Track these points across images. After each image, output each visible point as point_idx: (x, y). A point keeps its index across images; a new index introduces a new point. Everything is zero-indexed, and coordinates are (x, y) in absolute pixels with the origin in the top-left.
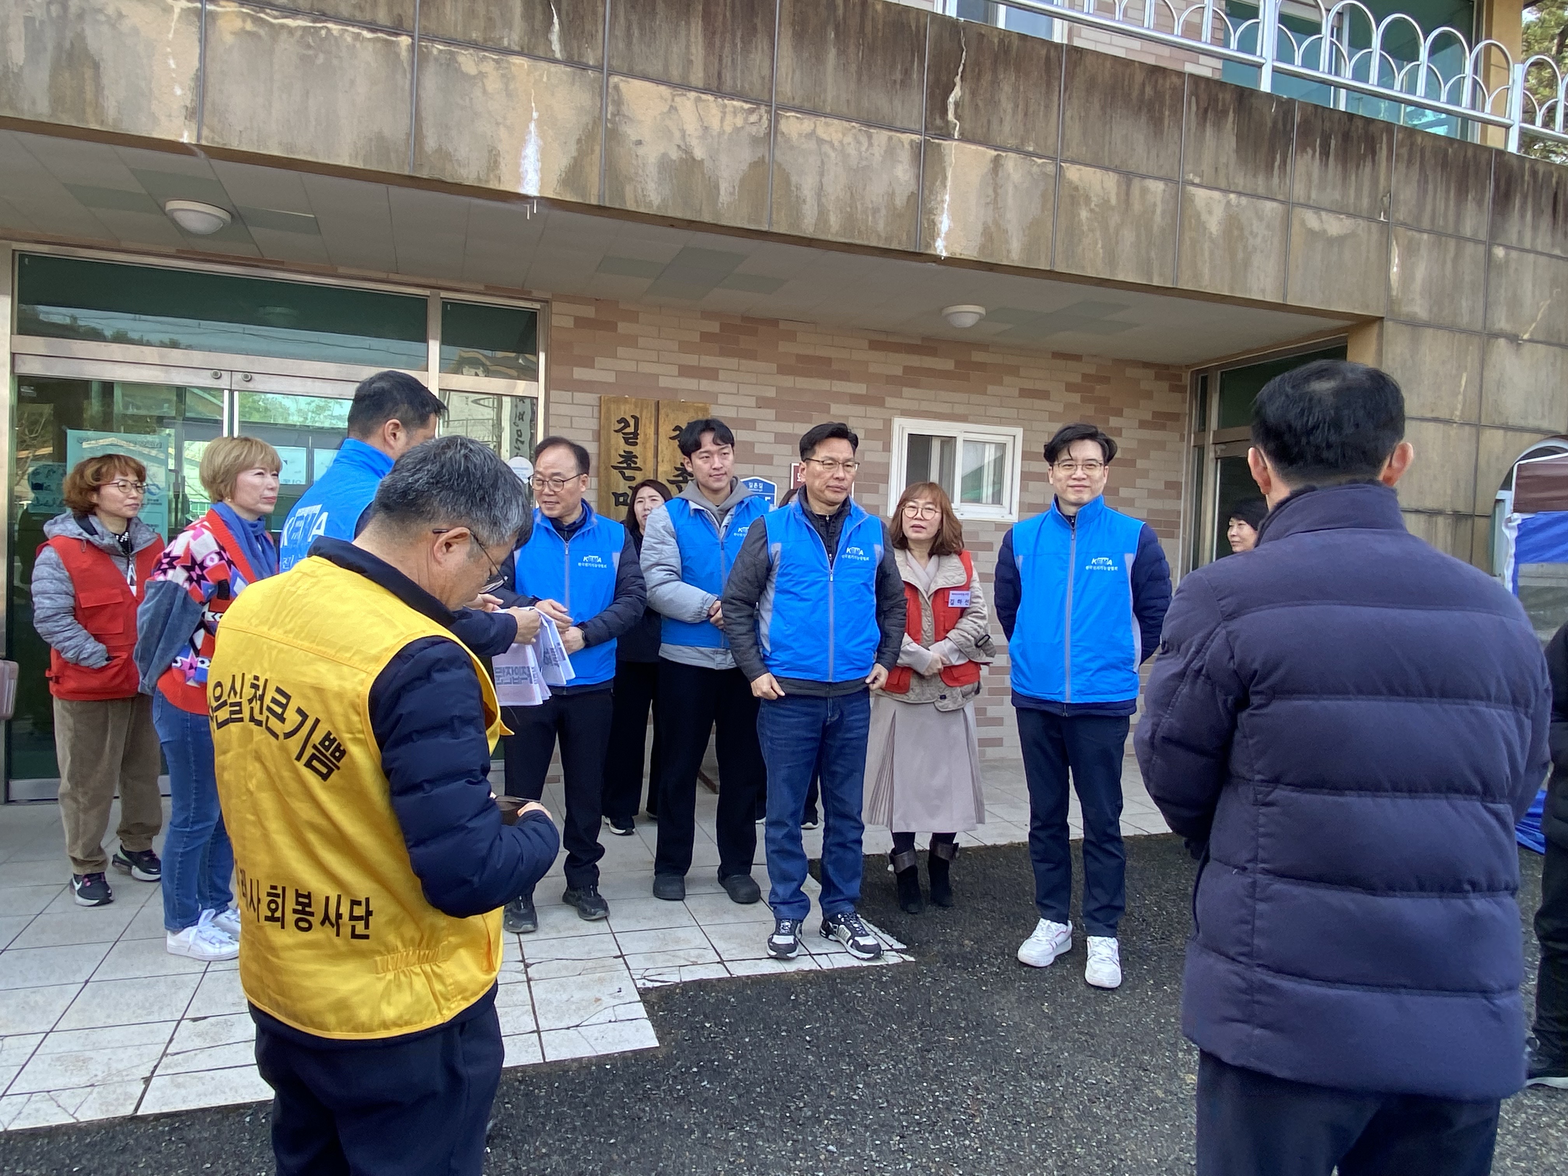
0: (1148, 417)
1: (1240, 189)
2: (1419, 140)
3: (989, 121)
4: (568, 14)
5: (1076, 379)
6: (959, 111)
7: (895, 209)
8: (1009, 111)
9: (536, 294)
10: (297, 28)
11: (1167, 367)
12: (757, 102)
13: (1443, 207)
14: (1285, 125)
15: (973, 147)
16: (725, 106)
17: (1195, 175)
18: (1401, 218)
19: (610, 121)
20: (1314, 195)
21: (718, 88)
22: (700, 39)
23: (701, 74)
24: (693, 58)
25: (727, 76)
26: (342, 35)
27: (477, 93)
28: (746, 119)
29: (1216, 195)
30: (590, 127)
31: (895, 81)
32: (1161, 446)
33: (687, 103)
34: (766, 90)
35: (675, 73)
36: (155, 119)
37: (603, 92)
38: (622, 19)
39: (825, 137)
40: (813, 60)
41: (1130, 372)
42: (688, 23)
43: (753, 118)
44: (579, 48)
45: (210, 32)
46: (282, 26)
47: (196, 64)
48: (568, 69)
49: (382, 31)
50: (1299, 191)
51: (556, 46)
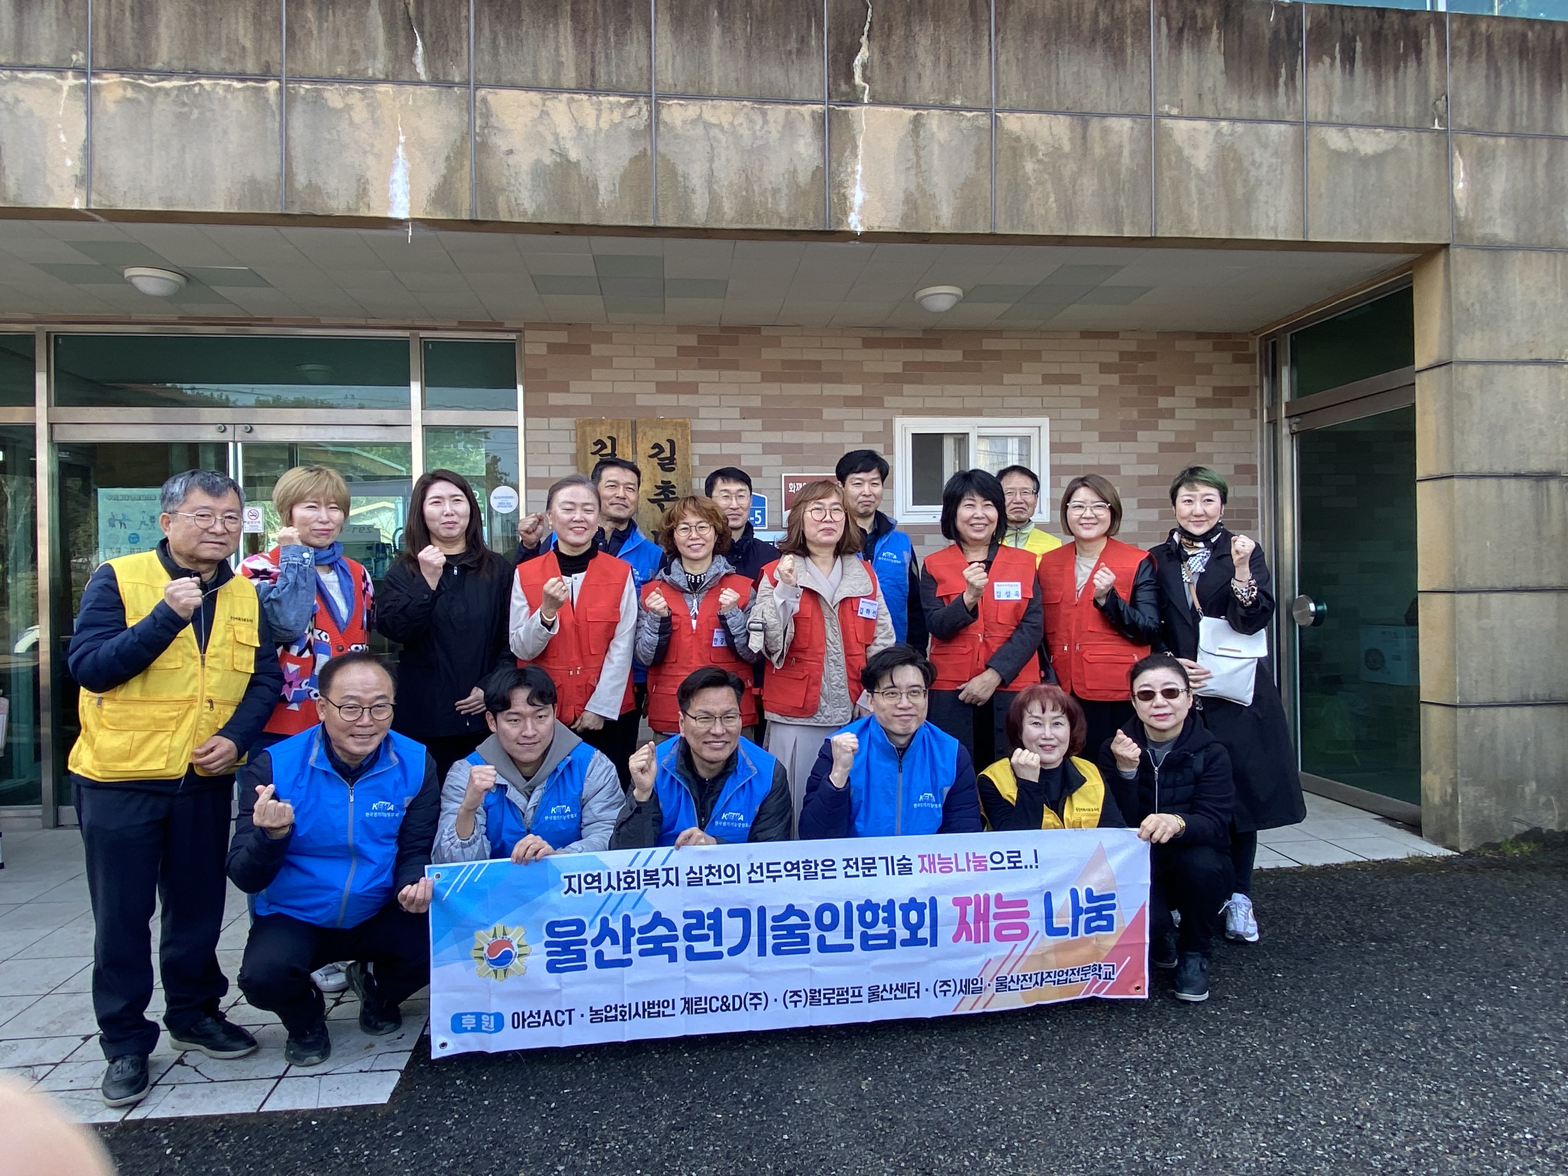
0: (1209, 394)
1: (1234, 114)
2: (1483, 27)
3: (905, 79)
4: (431, 35)
5: (1114, 358)
6: (868, 73)
7: (798, 186)
8: (929, 64)
9: (508, 325)
10: (172, 88)
11: (1228, 335)
12: (635, 95)
13: (1525, 103)
14: (1289, 33)
15: (887, 109)
16: (600, 103)
17: (1172, 105)
18: (1465, 123)
19: (478, 134)
20: (1336, 109)
21: (591, 86)
22: (570, 39)
23: (573, 74)
24: (563, 59)
25: (602, 73)
26: (213, 89)
27: (344, 125)
28: (623, 115)
29: (1202, 125)
30: (458, 143)
31: (790, 51)
32: (1227, 425)
33: (559, 106)
34: (645, 80)
35: (545, 78)
36: (49, 191)
37: (470, 107)
38: (486, 31)
39: (714, 120)
40: (695, 43)
41: (1180, 345)
42: (556, 25)
43: (632, 111)
44: (444, 67)
45: (94, 104)
46: (159, 89)
47: (83, 135)
48: (434, 89)
49: (251, 80)
50: (1316, 107)
51: (421, 69)
